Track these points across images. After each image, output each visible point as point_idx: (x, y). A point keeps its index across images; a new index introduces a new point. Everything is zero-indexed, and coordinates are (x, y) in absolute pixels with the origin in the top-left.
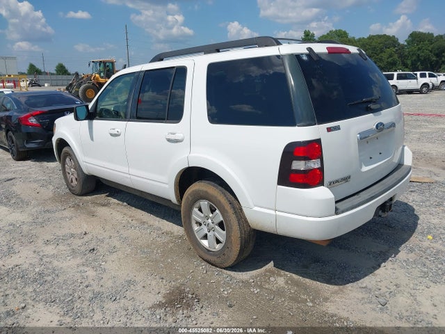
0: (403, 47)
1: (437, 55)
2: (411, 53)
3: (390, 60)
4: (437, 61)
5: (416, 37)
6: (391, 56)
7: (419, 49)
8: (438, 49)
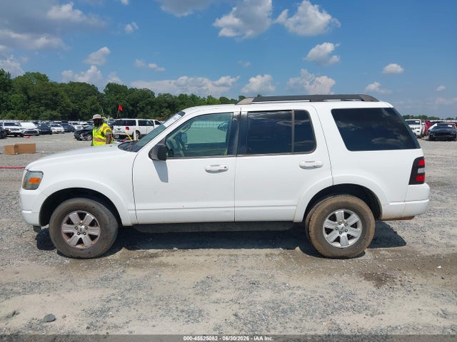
0: (102, 96)
1: (132, 105)
2: (111, 102)
3: (93, 107)
4: (133, 111)
5: (112, 88)
6: (93, 104)
7: (117, 99)
8: (133, 100)
